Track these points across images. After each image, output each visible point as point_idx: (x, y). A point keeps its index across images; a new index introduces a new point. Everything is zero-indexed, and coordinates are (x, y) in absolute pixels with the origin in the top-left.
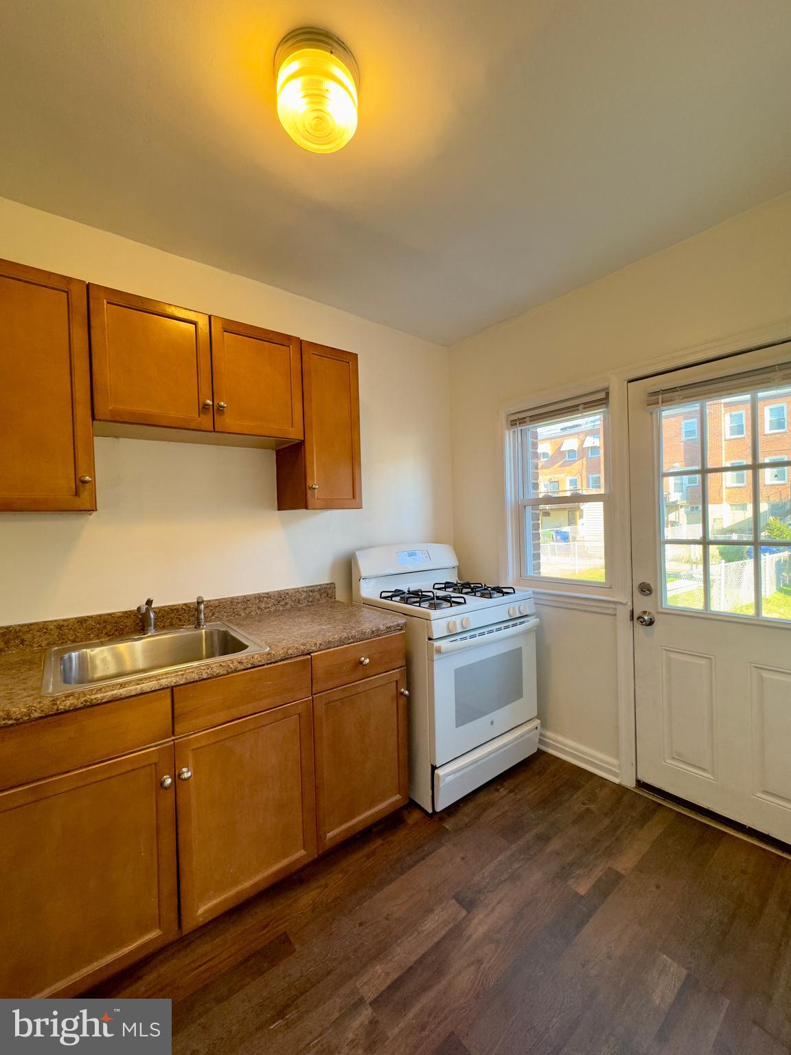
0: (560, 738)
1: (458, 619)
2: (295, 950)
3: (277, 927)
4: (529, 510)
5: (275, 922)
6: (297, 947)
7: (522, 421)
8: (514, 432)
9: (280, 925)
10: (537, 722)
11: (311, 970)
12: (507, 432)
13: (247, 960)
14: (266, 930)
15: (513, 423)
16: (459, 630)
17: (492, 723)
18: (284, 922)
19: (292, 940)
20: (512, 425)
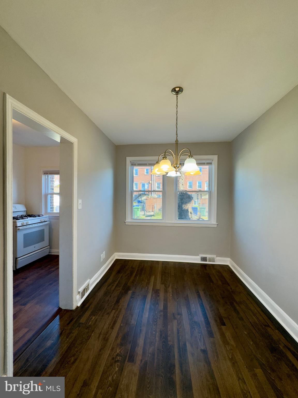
0: (55, 250)
1: (25, 222)
4: (49, 196)
7: (47, 174)
8: (45, 176)
10: (49, 247)
12: (43, 175)
15: (45, 174)
16: (25, 224)
17: (35, 247)
20: (44, 174)
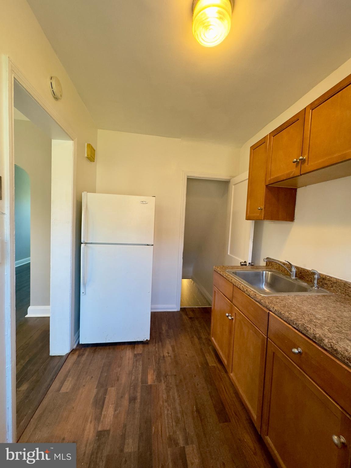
2: (220, 423)
3: (234, 419)
5: (237, 419)
6: (221, 424)
9: (235, 421)
11: (209, 427)
13: (222, 404)
14: (234, 414)
18: (236, 423)
19: (226, 423)
